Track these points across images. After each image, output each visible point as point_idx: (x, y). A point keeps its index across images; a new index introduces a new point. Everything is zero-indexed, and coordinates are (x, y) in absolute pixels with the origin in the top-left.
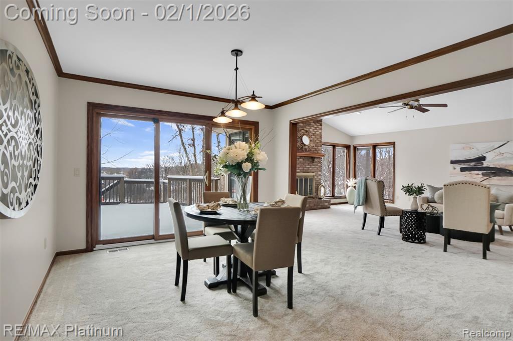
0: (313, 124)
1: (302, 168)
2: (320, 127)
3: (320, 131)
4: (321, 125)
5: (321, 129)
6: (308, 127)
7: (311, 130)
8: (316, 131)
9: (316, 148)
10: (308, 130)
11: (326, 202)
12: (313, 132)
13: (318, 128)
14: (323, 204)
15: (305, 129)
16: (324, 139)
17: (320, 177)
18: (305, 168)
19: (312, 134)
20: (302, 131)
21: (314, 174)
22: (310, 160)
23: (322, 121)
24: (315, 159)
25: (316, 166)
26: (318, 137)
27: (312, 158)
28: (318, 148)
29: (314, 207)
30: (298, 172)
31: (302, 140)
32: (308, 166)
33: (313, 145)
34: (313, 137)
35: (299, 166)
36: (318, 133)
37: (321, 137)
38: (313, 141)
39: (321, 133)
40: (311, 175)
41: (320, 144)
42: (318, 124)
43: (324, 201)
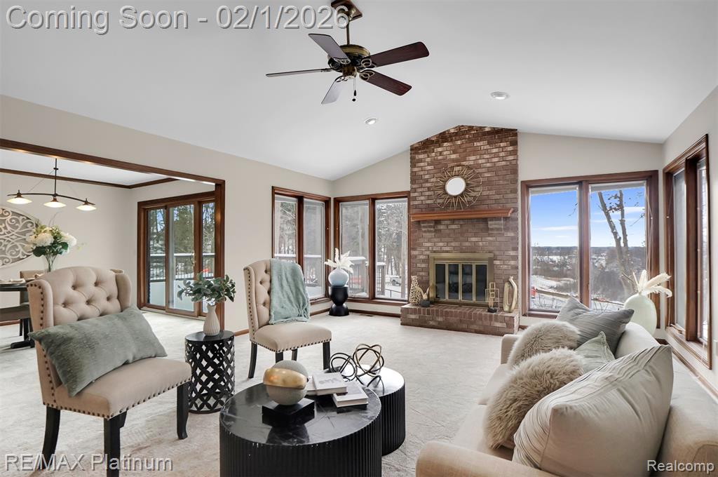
0: (488, 147)
1: (457, 244)
2: (510, 148)
3: (511, 158)
4: (514, 143)
5: (515, 152)
6: (473, 158)
7: (480, 161)
8: (496, 160)
9: (498, 197)
10: (472, 163)
11: (496, 320)
12: (488, 165)
13: (502, 154)
14: (487, 323)
15: (464, 163)
16: (525, 174)
17: (512, 263)
18: (467, 244)
19: (483, 170)
20: (457, 169)
21: (491, 255)
22: (482, 225)
23: (516, 135)
24: (489, 222)
25: (499, 239)
26: (505, 172)
27: (485, 220)
28: (506, 196)
29: (460, 326)
30: (447, 252)
31: (444, 188)
32: (474, 239)
33: (487, 193)
34: (486, 175)
35: (449, 239)
36: (504, 163)
37: (514, 170)
38: (488, 183)
39: (514, 162)
40: (482, 258)
41: (512, 186)
42: (502, 145)
43: (491, 316)
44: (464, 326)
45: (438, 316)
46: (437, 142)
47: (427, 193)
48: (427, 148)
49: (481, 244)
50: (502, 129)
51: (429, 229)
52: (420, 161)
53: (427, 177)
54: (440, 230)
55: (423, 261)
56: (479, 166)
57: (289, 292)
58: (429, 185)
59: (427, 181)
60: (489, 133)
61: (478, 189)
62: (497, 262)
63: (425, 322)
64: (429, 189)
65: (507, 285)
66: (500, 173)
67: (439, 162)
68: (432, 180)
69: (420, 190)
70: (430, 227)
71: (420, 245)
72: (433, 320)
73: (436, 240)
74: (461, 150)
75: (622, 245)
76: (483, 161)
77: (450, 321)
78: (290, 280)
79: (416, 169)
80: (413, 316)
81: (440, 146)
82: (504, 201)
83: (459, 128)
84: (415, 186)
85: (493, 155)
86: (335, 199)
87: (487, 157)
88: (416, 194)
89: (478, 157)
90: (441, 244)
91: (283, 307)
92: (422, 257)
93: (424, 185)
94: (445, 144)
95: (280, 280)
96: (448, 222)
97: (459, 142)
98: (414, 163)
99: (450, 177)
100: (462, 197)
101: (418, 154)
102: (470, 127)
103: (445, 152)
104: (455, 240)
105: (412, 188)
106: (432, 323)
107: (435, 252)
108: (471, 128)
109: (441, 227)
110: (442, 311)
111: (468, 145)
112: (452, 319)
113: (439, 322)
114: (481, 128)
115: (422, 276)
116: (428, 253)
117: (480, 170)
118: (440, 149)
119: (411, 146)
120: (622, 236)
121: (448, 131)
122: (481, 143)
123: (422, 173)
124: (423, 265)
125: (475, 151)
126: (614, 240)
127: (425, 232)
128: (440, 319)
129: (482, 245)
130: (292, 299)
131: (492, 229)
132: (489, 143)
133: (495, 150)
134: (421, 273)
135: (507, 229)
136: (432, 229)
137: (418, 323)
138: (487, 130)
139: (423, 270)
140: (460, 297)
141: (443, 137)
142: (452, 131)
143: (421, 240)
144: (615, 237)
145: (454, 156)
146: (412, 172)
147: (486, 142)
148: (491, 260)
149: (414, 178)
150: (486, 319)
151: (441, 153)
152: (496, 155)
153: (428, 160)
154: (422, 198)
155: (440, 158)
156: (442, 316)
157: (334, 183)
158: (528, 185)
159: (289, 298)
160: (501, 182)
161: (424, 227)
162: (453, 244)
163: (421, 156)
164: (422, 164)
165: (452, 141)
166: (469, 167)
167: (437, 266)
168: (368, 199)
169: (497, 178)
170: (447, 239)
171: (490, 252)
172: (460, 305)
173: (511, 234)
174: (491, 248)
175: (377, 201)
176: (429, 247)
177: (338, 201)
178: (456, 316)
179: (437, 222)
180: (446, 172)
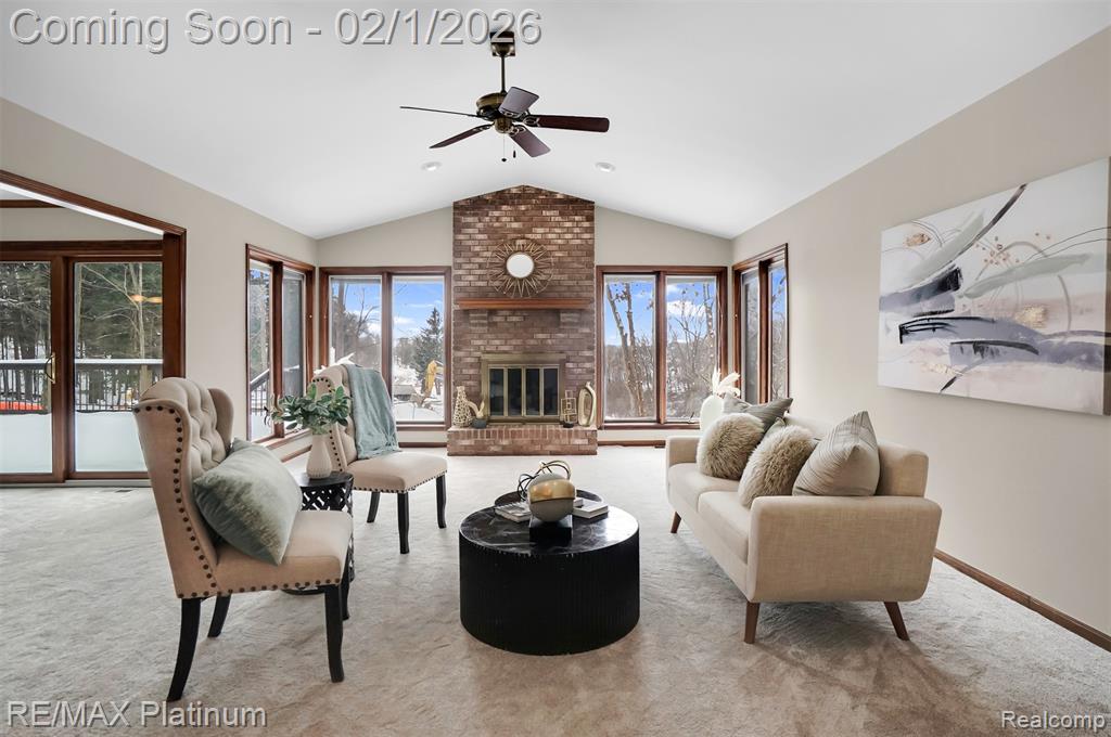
0: (560, 219)
1: (519, 342)
2: (586, 224)
3: (586, 236)
4: (590, 219)
5: (591, 230)
6: (540, 230)
7: (550, 236)
8: (569, 236)
9: (571, 283)
10: (539, 237)
11: (577, 437)
12: (560, 242)
13: (577, 230)
14: (565, 441)
15: (529, 236)
16: (602, 258)
17: (588, 365)
18: (532, 342)
19: (554, 248)
20: (520, 242)
21: (563, 356)
22: (550, 318)
23: (592, 208)
24: (562, 315)
25: (572, 336)
26: (579, 253)
27: (557, 312)
28: (581, 283)
29: (531, 449)
30: (505, 352)
31: (504, 266)
32: (541, 336)
33: (559, 277)
34: (558, 254)
35: (508, 336)
36: (578, 242)
37: (591, 253)
38: (560, 265)
39: (590, 242)
40: (552, 360)
41: (587, 271)
42: (577, 218)
43: (570, 433)
44: (537, 448)
45: (501, 437)
46: (493, 203)
47: (478, 272)
48: (479, 208)
49: (549, 342)
50: (577, 199)
51: (482, 321)
52: (468, 226)
53: (477, 249)
54: (495, 323)
55: (472, 366)
56: (549, 242)
57: (374, 412)
58: (481, 260)
59: (477, 254)
60: (561, 201)
61: (547, 271)
62: (570, 365)
63: (484, 448)
64: (481, 266)
65: (583, 393)
66: (574, 253)
67: (495, 230)
68: (485, 254)
69: (468, 266)
70: (484, 318)
71: (467, 343)
72: (495, 444)
73: (489, 336)
74: (526, 218)
75: (629, 343)
76: (554, 236)
77: (519, 444)
78: (373, 394)
79: (461, 237)
80: (466, 442)
81: (496, 209)
82: (577, 289)
83: (524, 188)
84: (459, 260)
85: (565, 230)
86: (321, 269)
87: (559, 232)
88: (460, 272)
89: (547, 230)
90: (497, 342)
91: (370, 434)
92: (469, 360)
93: (473, 259)
94: (504, 207)
95: (363, 395)
96: (507, 313)
97: (523, 208)
98: (458, 228)
99: (511, 253)
100: (530, 280)
101: (464, 215)
102: (538, 189)
103: (503, 217)
104: (516, 337)
105: (455, 263)
106: (493, 449)
107: (488, 352)
108: (539, 191)
109: (497, 319)
110: (507, 432)
111: (534, 212)
112: (522, 441)
113: (504, 447)
114: (551, 193)
115: (470, 386)
116: (478, 354)
117: (549, 248)
118: (496, 213)
119: (455, 203)
120: (629, 333)
121: (509, 190)
122: (552, 213)
123: (470, 243)
124: (472, 372)
125: (544, 223)
126: (619, 336)
127: (475, 325)
128: (505, 442)
129: (552, 342)
130: (377, 421)
131: (564, 324)
132: (561, 214)
133: (568, 224)
134: (468, 383)
135: (581, 324)
136: (485, 322)
137: (473, 451)
138: (559, 196)
139: (470, 377)
140: (524, 413)
141: (501, 198)
142: (514, 191)
143: (468, 337)
144: (622, 333)
145: (515, 225)
146: (455, 240)
147: (557, 212)
148: (563, 363)
149: (459, 248)
150: (564, 436)
151: (498, 219)
152: (569, 230)
153: (480, 225)
154: (471, 278)
155: (497, 224)
156: (507, 437)
157: (319, 243)
158: (604, 271)
159: (374, 420)
160: (576, 265)
161: (475, 318)
162: (514, 342)
163: (470, 220)
164: (470, 231)
165: (513, 204)
166: (536, 242)
167: (493, 371)
168: (382, 273)
169: (569, 259)
170: (504, 335)
171: (561, 352)
172: (524, 422)
173: (587, 330)
174: (562, 348)
175: (394, 277)
176: (479, 346)
177: (326, 273)
178: (526, 436)
179: (492, 312)
180: (505, 245)
